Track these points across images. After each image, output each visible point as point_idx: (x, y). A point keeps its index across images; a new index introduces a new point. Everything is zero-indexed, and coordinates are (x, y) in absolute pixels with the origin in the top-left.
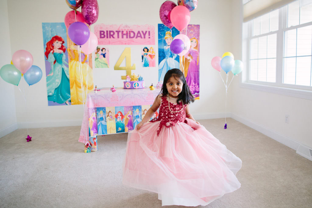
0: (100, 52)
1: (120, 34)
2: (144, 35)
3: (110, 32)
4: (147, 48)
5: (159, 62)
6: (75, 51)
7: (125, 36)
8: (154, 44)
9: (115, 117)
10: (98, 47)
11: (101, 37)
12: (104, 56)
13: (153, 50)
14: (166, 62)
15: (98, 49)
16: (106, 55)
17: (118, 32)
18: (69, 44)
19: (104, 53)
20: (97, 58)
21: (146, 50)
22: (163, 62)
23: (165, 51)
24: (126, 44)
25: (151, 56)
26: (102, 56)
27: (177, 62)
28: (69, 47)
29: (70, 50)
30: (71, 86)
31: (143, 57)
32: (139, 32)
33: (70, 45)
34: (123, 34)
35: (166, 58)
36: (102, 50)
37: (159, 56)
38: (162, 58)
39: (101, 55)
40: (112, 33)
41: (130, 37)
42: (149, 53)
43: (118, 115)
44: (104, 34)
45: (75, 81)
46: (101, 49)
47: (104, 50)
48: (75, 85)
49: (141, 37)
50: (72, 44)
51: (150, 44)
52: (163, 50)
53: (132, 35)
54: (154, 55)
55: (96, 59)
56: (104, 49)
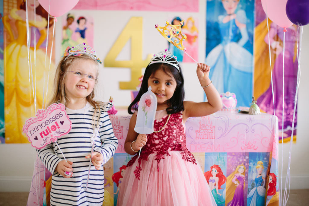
0: (74, 25)
4: (179, 20)
5: (208, 52)
6: (20, 23)
8: (196, 10)
9: (114, 180)
10: (69, 14)
12: (82, 34)
13: (193, 23)
14: (223, 52)
15: (70, 19)
16: (87, 33)
18: (8, 6)
19: (82, 28)
20: (66, 38)
22: (216, 51)
23: (221, 27)
24: (132, 8)
25: (190, 39)
26: (78, 35)
27: (247, 53)
28: (8, 14)
29: (9, 21)
30: (6, 101)
33: (8, 9)
35: (223, 42)
36: (78, 22)
37: (208, 39)
38: (213, 43)
39: (76, 31)
42: (184, 31)
43: (122, 173)
45: (16, 90)
46: (76, 19)
47: (82, 21)
48: (14, 98)
50: (13, 7)
51: (187, 8)
52: (217, 24)
54: (196, 37)
55: (65, 41)
56: (82, 18)
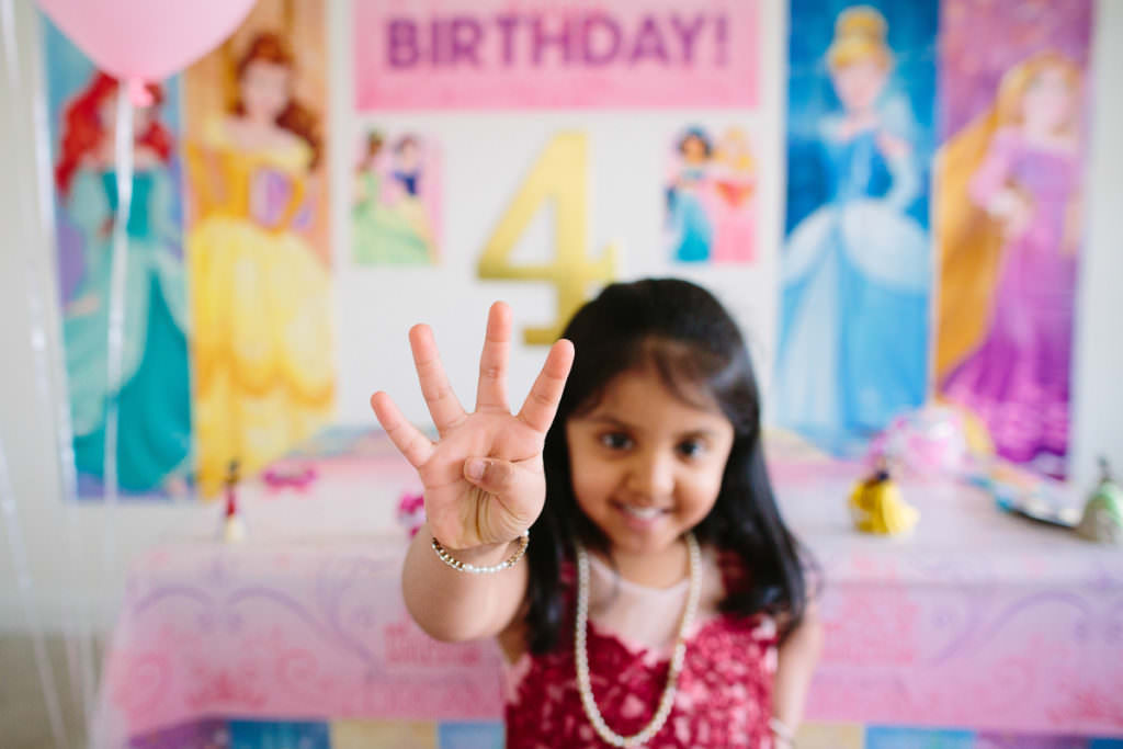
1: (523, 39)
2: (688, 37)
3: (457, 24)
4: (700, 136)
7: (552, 55)
11: (394, 62)
13: (744, 146)
17: (507, 24)
20: (364, 199)
21: (694, 147)
23: (826, 153)
25: (731, 193)
29: (196, 153)
30: (195, 385)
31: (671, 196)
32: (649, 26)
34: (539, 40)
39: (393, 178)
40: (465, 35)
41: (589, 58)
44: (412, 42)
49: (661, 53)
53: (601, 40)
54: (752, 185)
55: (361, 208)
